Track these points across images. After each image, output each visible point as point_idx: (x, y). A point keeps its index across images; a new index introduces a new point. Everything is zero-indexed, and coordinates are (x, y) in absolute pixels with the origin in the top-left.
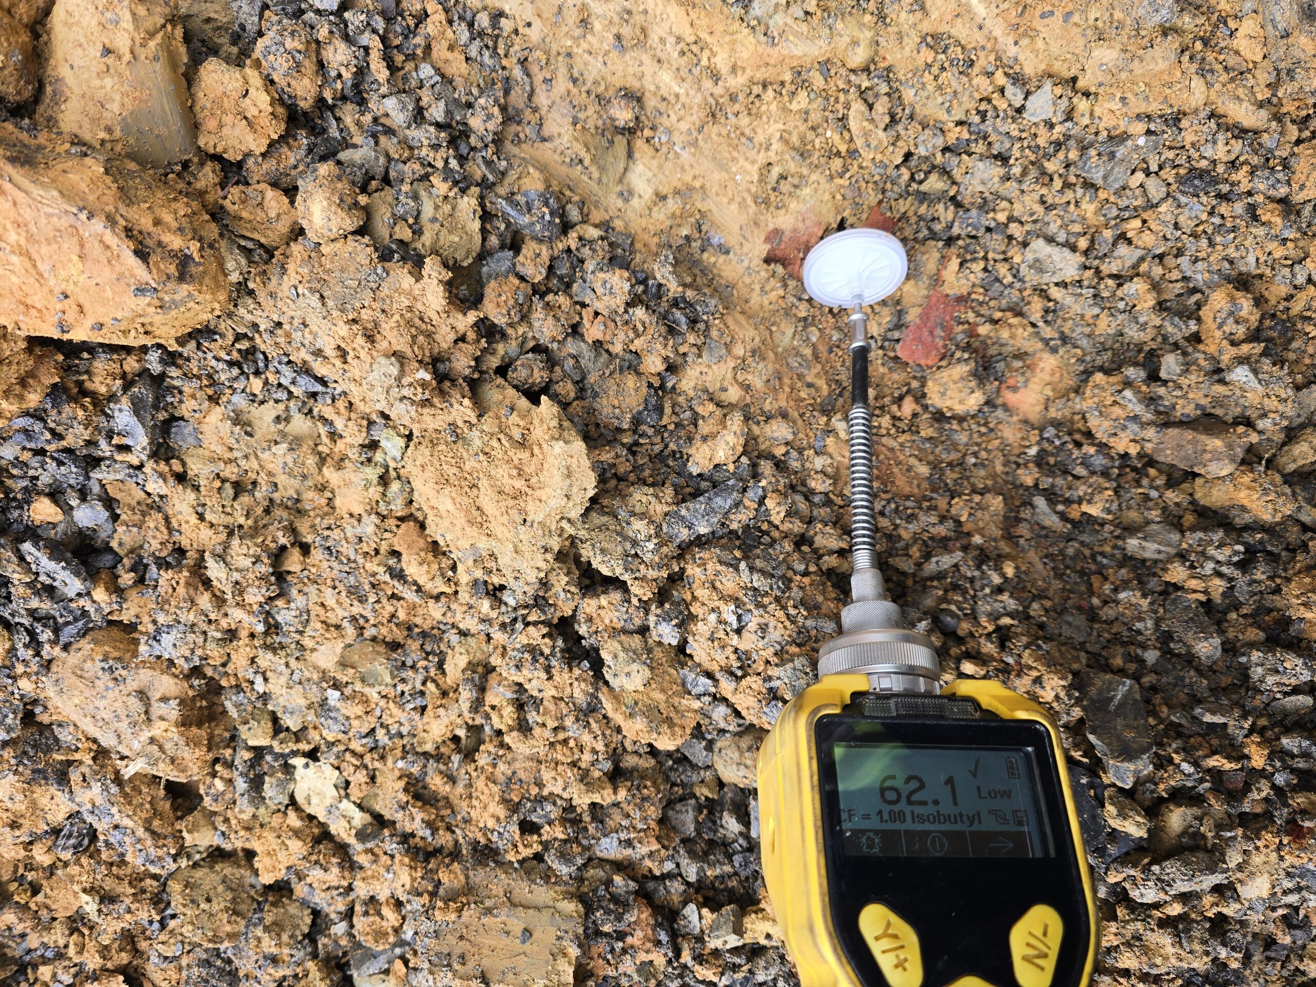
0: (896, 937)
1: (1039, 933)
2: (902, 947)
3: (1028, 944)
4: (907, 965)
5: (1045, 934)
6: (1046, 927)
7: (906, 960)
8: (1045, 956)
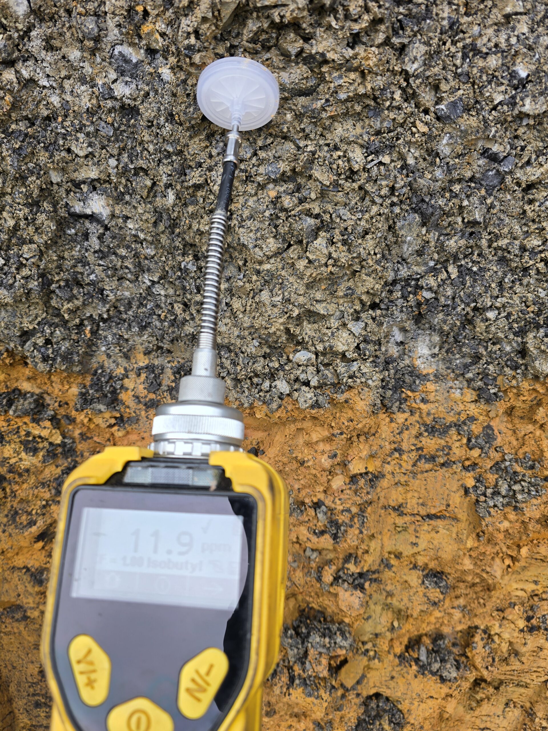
0: (91, 663)
1: (203, 671)
2: (94, 671)
3: (193, 680)
4: (96, 685)
5: (208, 673)
6: (211, 666)
7: (95, 681)
8: (204, 690)
